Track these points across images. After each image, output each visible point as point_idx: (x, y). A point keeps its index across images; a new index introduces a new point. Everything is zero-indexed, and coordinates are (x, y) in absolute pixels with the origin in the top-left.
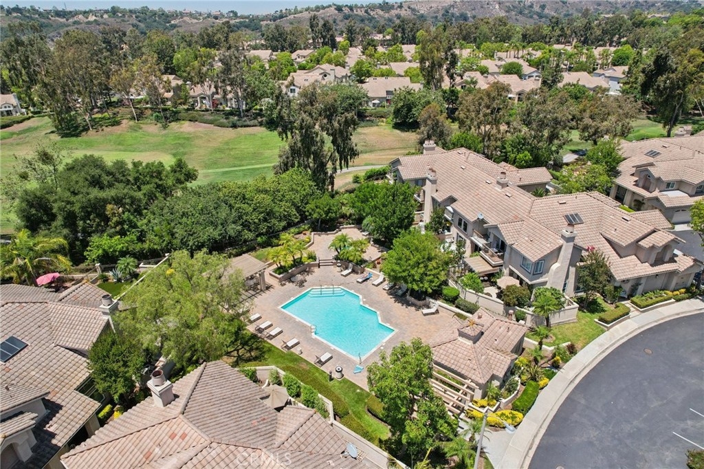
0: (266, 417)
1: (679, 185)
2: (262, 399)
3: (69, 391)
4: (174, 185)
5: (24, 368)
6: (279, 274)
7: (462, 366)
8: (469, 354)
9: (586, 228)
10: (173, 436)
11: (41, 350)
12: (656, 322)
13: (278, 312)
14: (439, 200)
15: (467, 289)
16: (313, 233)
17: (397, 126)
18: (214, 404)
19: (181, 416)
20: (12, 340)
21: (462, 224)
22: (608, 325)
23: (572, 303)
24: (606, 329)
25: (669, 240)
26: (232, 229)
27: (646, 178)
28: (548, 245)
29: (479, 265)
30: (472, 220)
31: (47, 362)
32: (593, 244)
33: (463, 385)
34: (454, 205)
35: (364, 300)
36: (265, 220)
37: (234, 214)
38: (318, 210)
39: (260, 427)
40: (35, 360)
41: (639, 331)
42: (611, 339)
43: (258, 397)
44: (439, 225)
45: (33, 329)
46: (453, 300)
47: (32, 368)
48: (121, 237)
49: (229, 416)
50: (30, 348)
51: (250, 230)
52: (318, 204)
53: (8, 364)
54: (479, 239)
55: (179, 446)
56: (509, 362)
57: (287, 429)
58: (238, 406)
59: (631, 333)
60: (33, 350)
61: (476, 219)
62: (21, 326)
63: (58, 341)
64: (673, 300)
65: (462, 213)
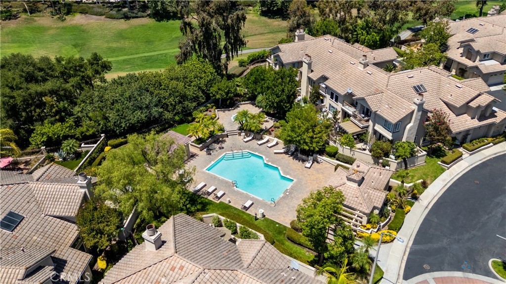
0: (230, 249)
1: (492, 56)
2: (222, 236)
3: (67, 248)
4: (94, 76)
5: (27, 235)
6: (199, 144)
7: (352, 202)
8: (356, 193)
9: (429, 95)
10: (173, 269)
11: (35, 220)
12: (480, 160)
13: (204, 173)
14: (315, 79)
15: (344, 146)
16: (216, 110)
17: (264, 14)
18: (193, 244)
19: (176, 254)
20: (11, 214)
21: (335, 96)
22: (448, 166)
23: (422, 152)
24: (446, 168)
25: (490, 101)
26: (155, 111)
27: (469, 51)
28: (404, 110)
29: (351, 127)
30: (343, 94)
31: (42, 228)
32: (434, 107)
33: (355, 215)
34: (327, 83)
35: (267, 159)
36: (180, 102)
37: (155, 99)
38: (220, 92)
39: (230, 256)
40: (33, 228)
41: (469, 168)
42: (450, 175)
43: (219, 236)
44: (316, 98)
45: (24, 204)
46: (333, 155)
47: (33, 234)
48: (62, 124)
49: (206, 251)
50: (27, 219)
51: (168, 111)
52: (220, 87)
53: (14, 233)
54: (350, 108)
55: (180, 275)
56: (384, 197)
57: (249, 255)
58: (209, 244)
59: (464, 170)
60: (30, 221)
61: (345, 93)
62: (15, 203)
63: (47, 212)
64: (491, 144)
65: (334, 88)
